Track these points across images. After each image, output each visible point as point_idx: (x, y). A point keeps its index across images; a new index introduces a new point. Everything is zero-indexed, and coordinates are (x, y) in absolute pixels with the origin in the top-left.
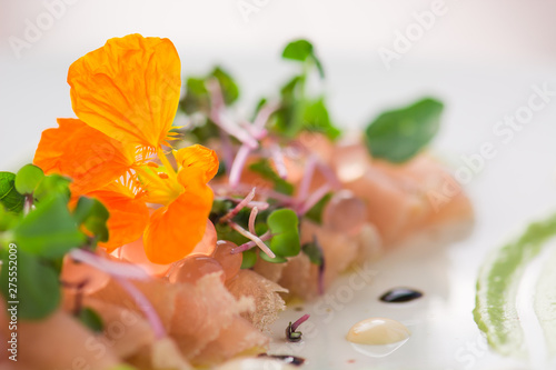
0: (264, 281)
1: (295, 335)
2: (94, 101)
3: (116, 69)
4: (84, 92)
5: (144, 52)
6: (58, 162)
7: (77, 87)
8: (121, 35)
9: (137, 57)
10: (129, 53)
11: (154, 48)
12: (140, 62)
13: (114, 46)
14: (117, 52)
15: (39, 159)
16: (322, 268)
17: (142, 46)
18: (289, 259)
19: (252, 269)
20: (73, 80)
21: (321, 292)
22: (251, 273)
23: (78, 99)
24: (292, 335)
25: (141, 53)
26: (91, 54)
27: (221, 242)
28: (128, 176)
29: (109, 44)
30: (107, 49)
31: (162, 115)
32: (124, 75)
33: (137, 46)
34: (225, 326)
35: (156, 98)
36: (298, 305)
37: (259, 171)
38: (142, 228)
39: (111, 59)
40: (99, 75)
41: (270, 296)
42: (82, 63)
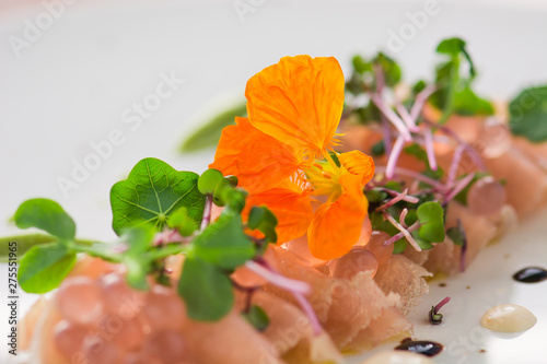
0: (412, 266)
1: (437, 317)
2: (268, 111)
3: (288, 83)
4: (260, 103)
5: (313, 69)
6: (236, 161)
7: (254, 99)
8: (293, 54)
9: (307, 73)
10: (300, 69)
11: (321, 66)
12: (309, 77)
13: (286, 63)
14: (289, 68)
15: (220, 156)
16: (464, 248)
17: (311, 64)
18: (434, 244)
19: (402, 253)
20: (250, 94)
21: (462, 269)
22: (402, 258)
23: (254, 110)
24: (434, 319)
25: (309, 71)
26: (266, 69)
27: (375, 232)
28: (296, 175)
29: (282, 62)
30: (280, 66)
31: (327, 123)
32: (295, 88)
33: (307, 64)
34: (375, 317)
35: (322, 110)
36: (442, 281)
37: (413, 154)
38: (307, 225)
39: (284, 75)
40: (273, 88)
41: (416, 281)
42: (259, 78)
